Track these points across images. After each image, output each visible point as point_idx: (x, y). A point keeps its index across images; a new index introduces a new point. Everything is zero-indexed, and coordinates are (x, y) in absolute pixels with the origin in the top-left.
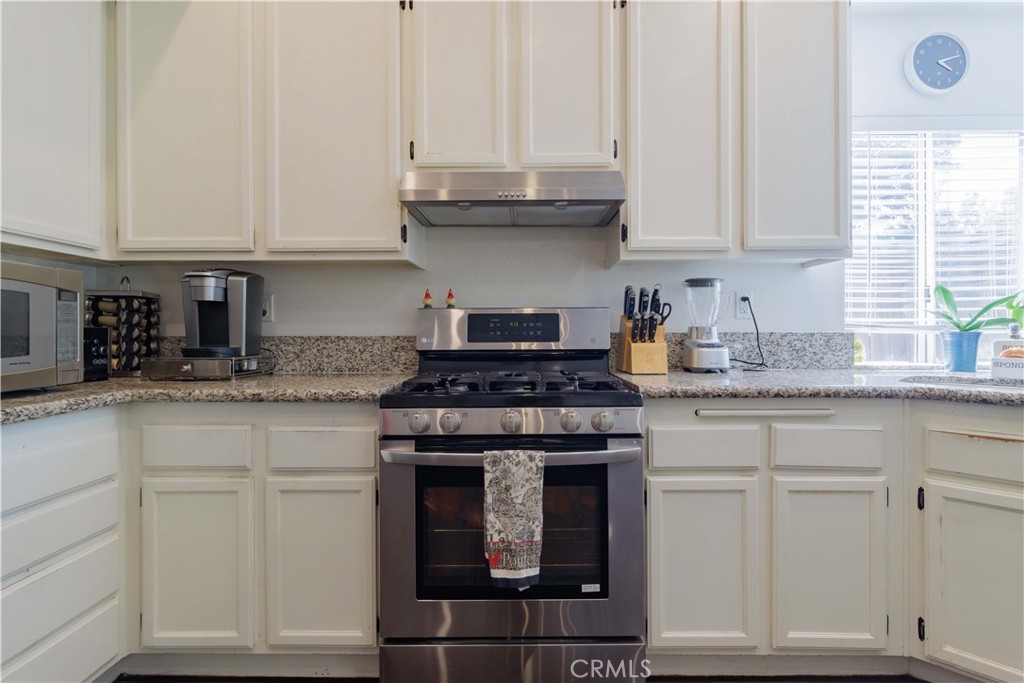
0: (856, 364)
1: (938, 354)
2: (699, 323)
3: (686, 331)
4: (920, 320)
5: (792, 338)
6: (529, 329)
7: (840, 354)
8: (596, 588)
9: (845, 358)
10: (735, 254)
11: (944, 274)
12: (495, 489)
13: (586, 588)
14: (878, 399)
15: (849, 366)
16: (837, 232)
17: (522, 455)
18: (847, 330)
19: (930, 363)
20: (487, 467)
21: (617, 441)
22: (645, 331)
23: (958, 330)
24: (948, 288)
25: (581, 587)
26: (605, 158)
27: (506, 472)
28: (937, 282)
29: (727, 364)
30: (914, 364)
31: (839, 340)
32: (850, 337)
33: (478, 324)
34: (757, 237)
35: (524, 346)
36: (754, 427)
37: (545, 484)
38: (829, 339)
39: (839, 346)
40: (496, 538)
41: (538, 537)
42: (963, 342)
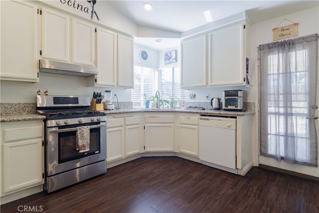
0: (133, 107)
1: (144, 106)
2: (108, 100)
3: (105, 101)
4: (141, 100)
5: (124, 103)
6: (71, 101)
8: (98, 152)
9: (131, 106)
10: (116, 87)
11: (145, 91)
12: (80, 135)
13: (96, 152)
15: (132, 108)
16: (132, 84)
17: (86, 127)
18: (132, 101)
19: (143, 107)
20: (78, 130)
21: (102, 123)
22: (99, 102)
23: (147, 101)
24: (145, 94)
25: (95, 152)
26: (92, 64)
27: (82, 131)
29: (114, 108)
30: (141, 107)
32: (132, 103)
33: (56, 100)
34: (120, 84)
35: (70, 105)
36: (123, 118)
37: (90, 132)
39: (130, 104)
40: (81, 145)
41: (89, 143)
42: (147, 103)
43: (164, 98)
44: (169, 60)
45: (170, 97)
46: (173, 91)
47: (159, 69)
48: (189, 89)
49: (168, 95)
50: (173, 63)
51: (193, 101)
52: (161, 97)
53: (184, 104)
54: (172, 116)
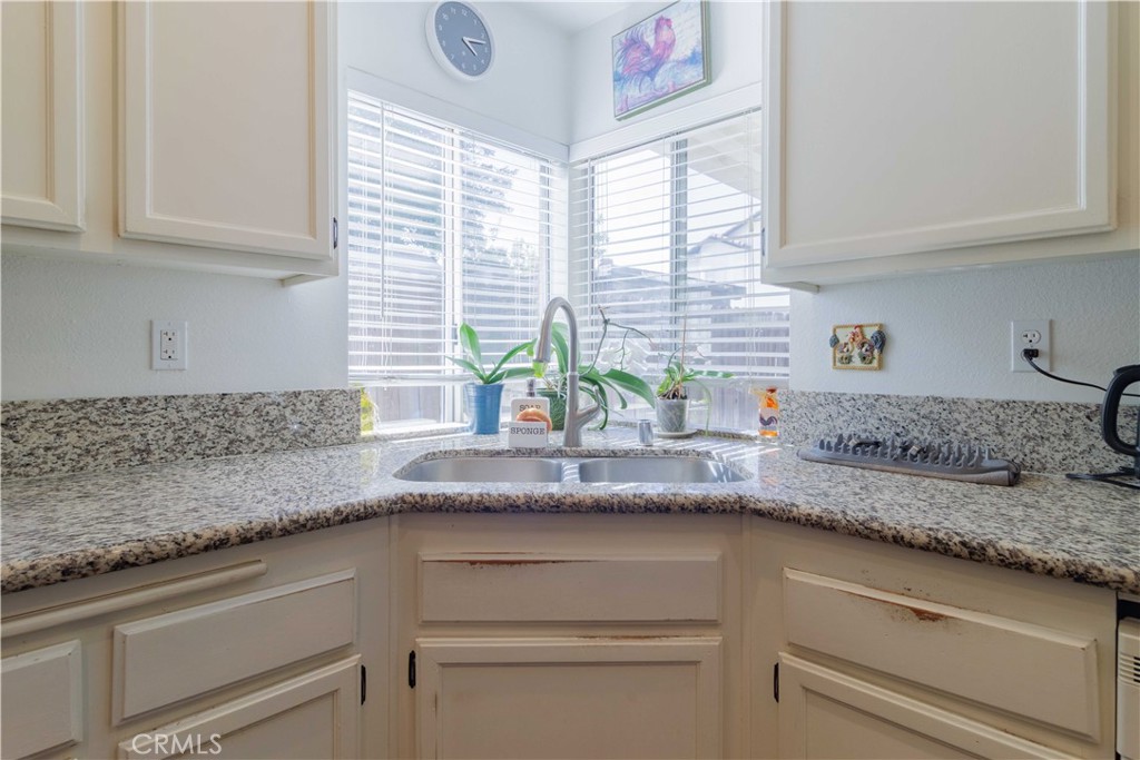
0: (364, 433)
4: (446, 370)
5: (262, 401)
7: (340, 421)
9: (347, 427)
10: (99, 242)
11: (472, 310)
14: (345, 526)
15: (354, 438)
18: (351, 385)
19: (456, 423)
23: (480, 382)
24: (473, 328)
28: (464, 319)
31: (337, 400)
32: (354, 396)
38: (323, 399)
39: (338, 410)
42: (488, 396)
43: (607, 355)
44: (651, 74)
45: (654, 347)
46: (676, 306)
47: (582, 152)
48: (818, 288)
49: (643, 335)
50: (680, 92)
51: (860, 382)
52: (591, 347)
53: (771, 403)
54: (701, 551)
